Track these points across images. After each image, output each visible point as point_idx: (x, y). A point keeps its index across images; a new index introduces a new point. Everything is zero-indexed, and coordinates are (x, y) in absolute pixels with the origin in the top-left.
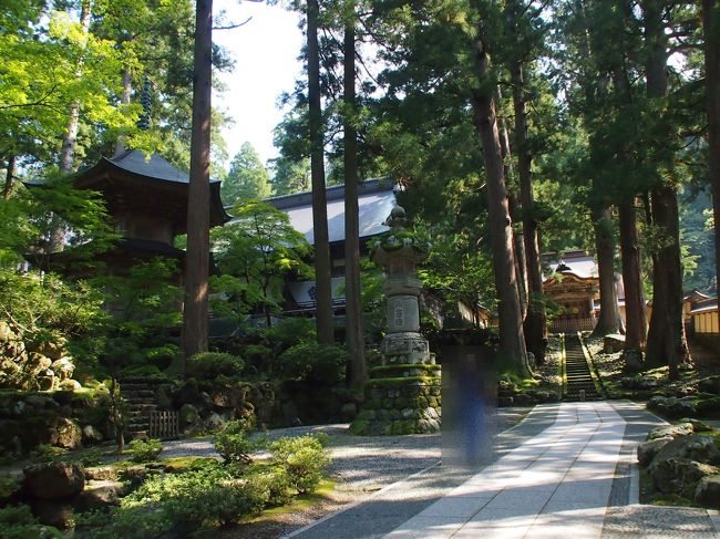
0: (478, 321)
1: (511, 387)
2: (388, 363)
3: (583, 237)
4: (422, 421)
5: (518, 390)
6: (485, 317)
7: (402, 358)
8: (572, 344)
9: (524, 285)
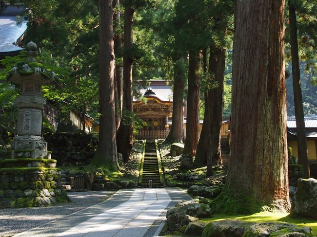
0: (84, 128)
1: (103, 177)
2: (16, 157)
3: (166, 72)
4: (39, 198)
5: (108, 179)
6: (89, 124)
7: (27, 154)
8: (150, 148)
9: (120, 103)
